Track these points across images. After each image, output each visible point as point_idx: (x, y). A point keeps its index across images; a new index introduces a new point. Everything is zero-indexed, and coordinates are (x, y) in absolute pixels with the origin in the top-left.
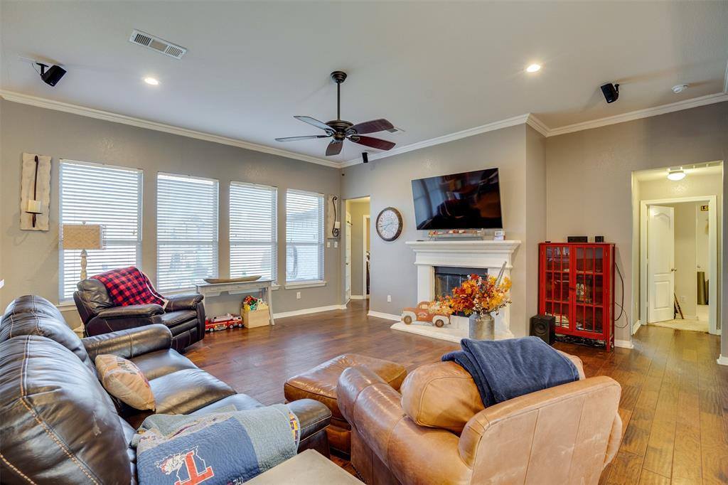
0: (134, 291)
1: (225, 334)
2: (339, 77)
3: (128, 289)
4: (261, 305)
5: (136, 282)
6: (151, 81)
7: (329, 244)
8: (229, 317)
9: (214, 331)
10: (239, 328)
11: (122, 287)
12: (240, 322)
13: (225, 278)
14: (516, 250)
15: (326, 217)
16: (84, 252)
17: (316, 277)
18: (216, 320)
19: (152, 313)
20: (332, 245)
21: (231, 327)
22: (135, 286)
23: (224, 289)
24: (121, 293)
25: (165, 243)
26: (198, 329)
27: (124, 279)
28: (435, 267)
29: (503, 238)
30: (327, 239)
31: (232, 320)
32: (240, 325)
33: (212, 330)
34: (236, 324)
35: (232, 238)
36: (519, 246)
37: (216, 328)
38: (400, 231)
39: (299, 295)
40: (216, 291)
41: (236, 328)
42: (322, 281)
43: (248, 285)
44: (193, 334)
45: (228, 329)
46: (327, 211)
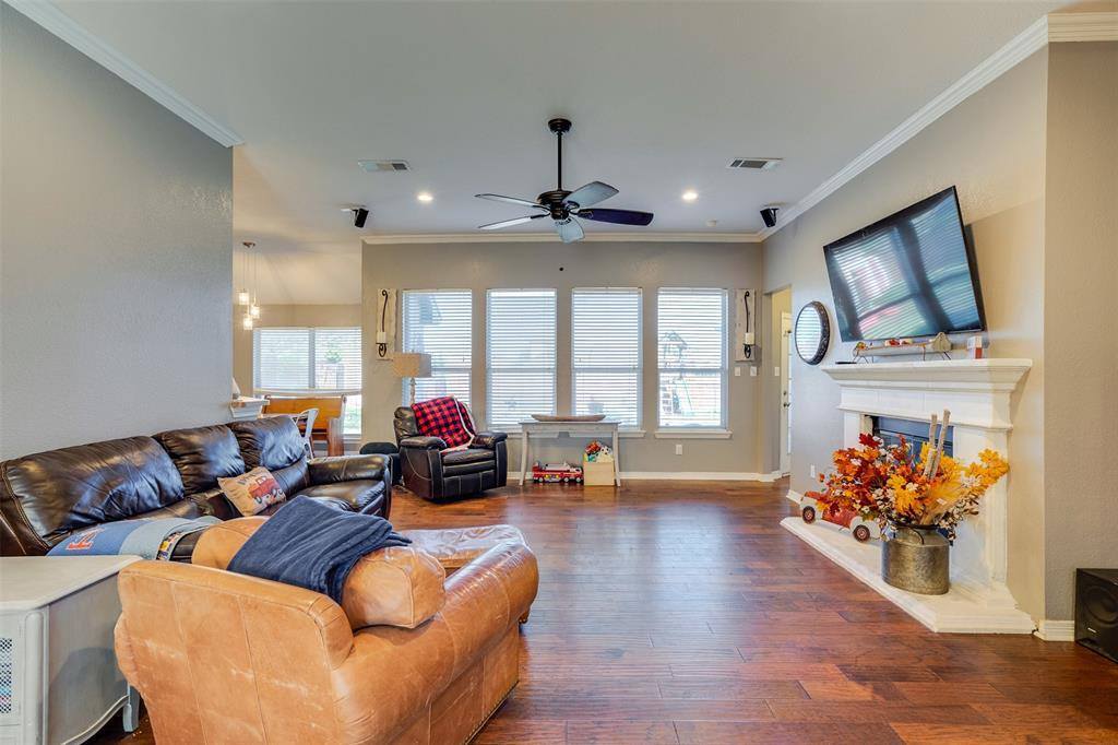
0: (441, 422)
1: (558, 487)
2: (560, 126)
3: (436, 419)
4: (604, 457)
5: (446, 413)
6: (425, 198)
7: (738, 371)
8: (565, 467)
9: (544, 482)
10: (574, 483)
11: (430, 417)
12: (579, 476)
13: (566, 415)
14: (1022, 383)
15: (732, 326)
16: (413, 380)
17: (718, 423)
18: (548, 469)
19: (429, 446)
20: (745, 373)
21: (566, 480)
22: (444, 417)
23: (565, 428)
24: (427, 423)
25: (499, 370)
26: (495, 472)
27: (435, 409)
28: (872, 417)
29: (974, 353)
30: (734, 362)
31: (568, 471)
32: (578, 479)
33: (541, 480)
34: (572, 478)
35: (577, 363)
36: (1027, 372)
37: (547, 479)
38: (826, 346)
39: (679, 448)
40: (554, 431)
41: (572, 482)
42: (725, 431)
43: (583, 426)
44: (486, 477)
45: (562, 482)
46: (735, 316)
